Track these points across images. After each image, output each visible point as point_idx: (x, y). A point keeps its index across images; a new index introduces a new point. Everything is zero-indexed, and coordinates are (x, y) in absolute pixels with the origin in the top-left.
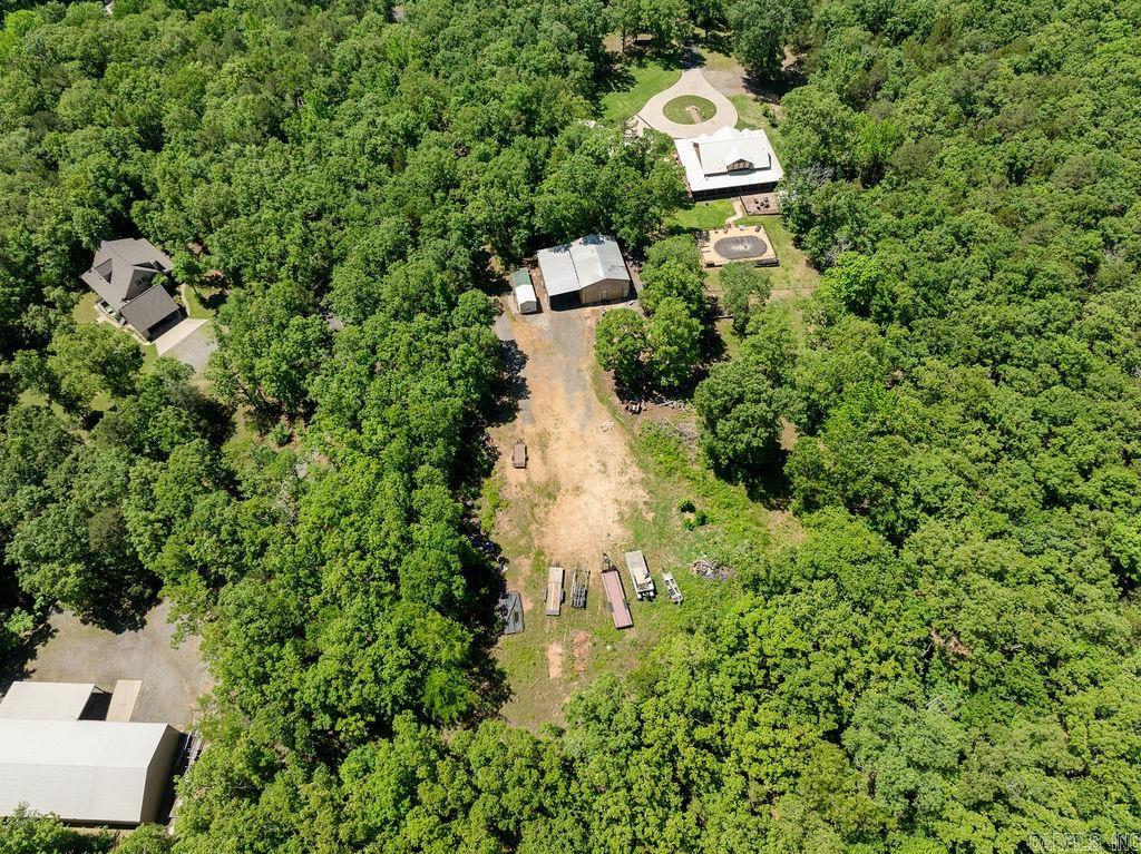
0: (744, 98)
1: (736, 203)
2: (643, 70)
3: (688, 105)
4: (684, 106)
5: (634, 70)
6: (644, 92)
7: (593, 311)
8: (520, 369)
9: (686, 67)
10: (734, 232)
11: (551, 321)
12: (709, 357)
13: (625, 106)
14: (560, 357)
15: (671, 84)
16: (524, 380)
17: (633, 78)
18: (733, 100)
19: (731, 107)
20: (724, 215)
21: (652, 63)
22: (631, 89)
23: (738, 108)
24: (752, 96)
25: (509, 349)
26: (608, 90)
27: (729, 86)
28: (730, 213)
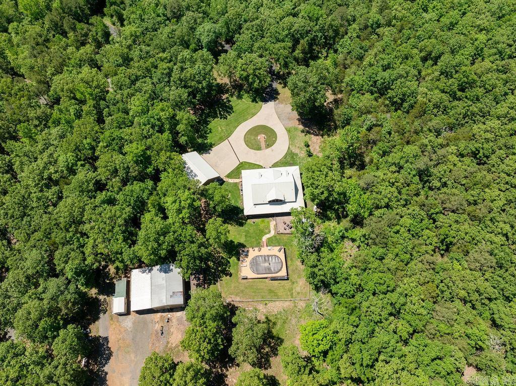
0: (296, 129)
1: (272, 222)
2: (240, 100)
3: (260, 133)
4: (257, 135)
5: (234, 101)
6: (236, 121)
7: (161, 316)
8: (106, 363)
9: (265, 100)
10: (265, 251)
11: (134, 323)
12: (227, 362)
13: (222, 130)
14: (133, 356)
15: (254, 115)
16: (106, 373)
17: (231, 108)
18: (289, 131)
19: (286, 137)
20: (262, 233)
21: (246, 95)
22: (229, 117)
23: (290, 138)
24: (301, 127)
25: (103, 345)
26: (215, 117)
27: (289, 119)
28: (267, 231)
